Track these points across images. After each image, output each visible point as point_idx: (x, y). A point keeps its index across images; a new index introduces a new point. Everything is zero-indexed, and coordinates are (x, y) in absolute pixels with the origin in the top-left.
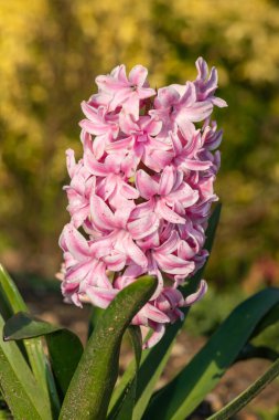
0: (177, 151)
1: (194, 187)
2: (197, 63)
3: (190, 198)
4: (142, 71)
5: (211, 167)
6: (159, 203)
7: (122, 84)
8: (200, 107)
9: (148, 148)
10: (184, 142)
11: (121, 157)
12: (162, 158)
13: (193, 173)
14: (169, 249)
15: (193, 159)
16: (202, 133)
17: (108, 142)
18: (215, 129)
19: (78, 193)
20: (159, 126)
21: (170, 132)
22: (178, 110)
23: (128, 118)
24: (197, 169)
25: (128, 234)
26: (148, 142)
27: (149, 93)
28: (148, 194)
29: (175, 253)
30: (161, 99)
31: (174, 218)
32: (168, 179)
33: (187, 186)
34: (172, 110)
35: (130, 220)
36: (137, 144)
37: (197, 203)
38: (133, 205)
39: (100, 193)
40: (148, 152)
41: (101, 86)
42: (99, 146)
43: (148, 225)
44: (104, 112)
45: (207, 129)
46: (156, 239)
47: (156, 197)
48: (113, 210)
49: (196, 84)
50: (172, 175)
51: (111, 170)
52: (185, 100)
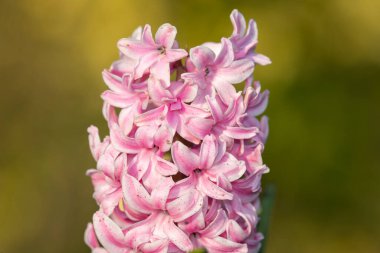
0: (217, 118)
1: (239, 157)
2: (231, 16)
3: (236, 170)
4: (170, 30)
5: (258, 134)
6: (200, 179)
7: (149, 46)
8: (240, 66)
9: (183, 117)
10: (224, 106)
11: (153, 129)
12: (201, 126)
13: (237, 141)
14: (217, 231)
15: (236, 125)
16: (243, 95)
17: (137, 114)
18: (258, 90)
19: (107, 174)
20: (194, 91)
21: (207, 97)
22: (215, 71)
23: (158, 84)
24: (242, 136)
25: (168, 218)
26: (182, 110)
27: (180, 54)
28: (188, 168)
29: (223, 235)
30: (195, 59)
31: (219, 194)
32: (209, 150)
33: (232, 158)
34: (207, 71)
35: (169, 200)
36: (171, 114)
37: (243, 176)
38: (171, 182)
39: (133, 172)
40: (183, 121)
41: (124, 50)
42: (126, 120)
43: (191, 204)
44: (130, 80)
45: (249, 91)
46: (200, 220)
47: (198, 171)
48: (150, 191)
49: (234, 41)
50: (213, 146)
51: (143, 145)
52: (221, 59)
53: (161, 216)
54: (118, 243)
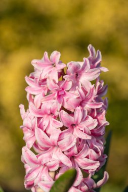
0: (82, 98)
1: (94, 118)
2: (88, 47)
3: (93, 124)
4: (57, 54)
5: (103, 106)
6: (75, 129)
7: (47, 63)
8: (93, 72)
9: (65, 98)
10: (86, 92)
11: (52, 104)
12: (74, 102)
13: (93, 110)
14: (84, 155)
15: (92, 102)
16: (95, 86)
17: (42, 97)
18: (103, 84)
19: (28, 128)
20: (70, 84)
21: (77, 87)
22: (81, 75)
23: (52, 82)
24: (95, 107)
25: (59, 149)
26: (65, 94)
27: (63, 66)
28: (68, 124)
29: (87, 157)
30: (70, 69)
31: (85, 137)
32: (78, 114)
33: (90, 118)
34: (77, 75)
35: (59, 140)
36: (59, 96)
37: (96, 127)
38: (60, 132)
39: (40, 127)
40: (65, 100)
41: (35, 66)
42: (37, 101)
43: (70, 142)
44: (38, 80)
45: (98, 84)
46: (75, 150)
47: (73, 125)
48: (49, 136)
49: (89, 59)
50: (81, 111)
51: (45, 113)
52: (83, 69)
53: (55, 148)
54: (35, 162)
